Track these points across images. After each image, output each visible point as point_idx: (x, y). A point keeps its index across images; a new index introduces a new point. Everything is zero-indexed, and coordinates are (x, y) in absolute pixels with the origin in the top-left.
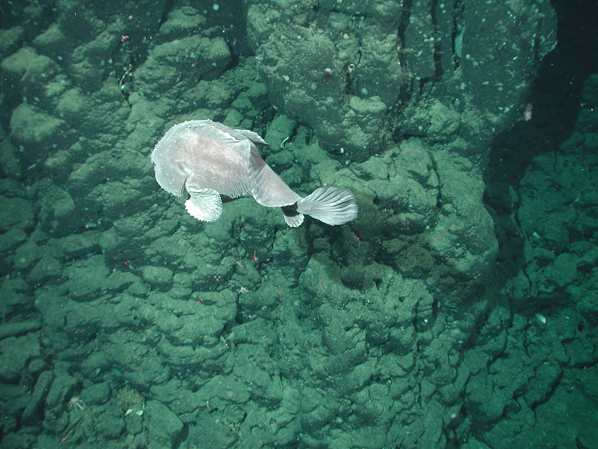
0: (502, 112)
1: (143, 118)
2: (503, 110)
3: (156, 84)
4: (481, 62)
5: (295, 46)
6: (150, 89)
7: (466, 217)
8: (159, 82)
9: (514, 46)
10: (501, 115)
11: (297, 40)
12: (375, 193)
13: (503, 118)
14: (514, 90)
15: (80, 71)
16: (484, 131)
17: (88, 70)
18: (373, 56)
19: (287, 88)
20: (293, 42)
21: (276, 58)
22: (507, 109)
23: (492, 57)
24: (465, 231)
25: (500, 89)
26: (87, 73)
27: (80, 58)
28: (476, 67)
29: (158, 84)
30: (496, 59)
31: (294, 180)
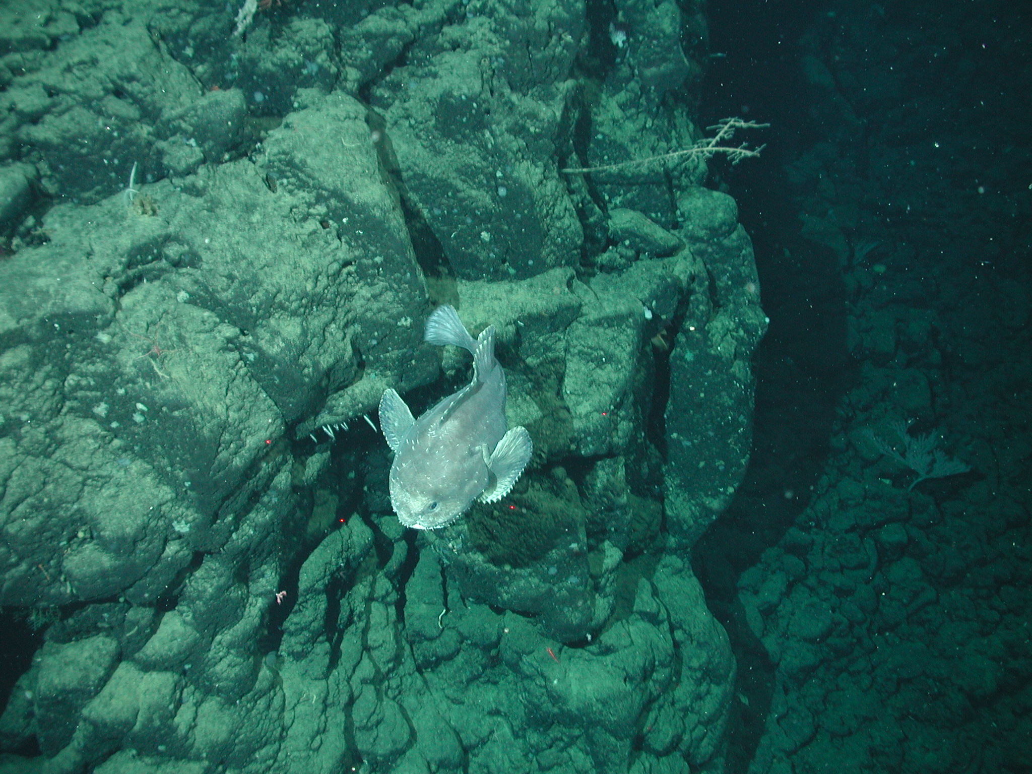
0: (724, 493)
1: (300, 694)
2: (725, 490)
3: (307, 634)
4: (695, 441)
5: (517, 524)
6: (301, 644)
7: (706, 643)
8: (312, 628)
9: (741, 418)
10: (722, 497)
11: (522, 515)
12: (624, 669)
13: (725, 501)
14: (739, 465)
15: (225, 675)
16: (700, 520)
17: (237, 669)
18: (608, 499)
19: (507, 579)
20: (515, 518)
21: (486, 543)
22: (731, 490)
23: (711, 434)
24: (709, 662)
25: (721, 468)
26: (236, 675)
27: (221, 654)
28: (688, 447)
29: (309, 632)
30: (716, 435)
31: (472, 672)
